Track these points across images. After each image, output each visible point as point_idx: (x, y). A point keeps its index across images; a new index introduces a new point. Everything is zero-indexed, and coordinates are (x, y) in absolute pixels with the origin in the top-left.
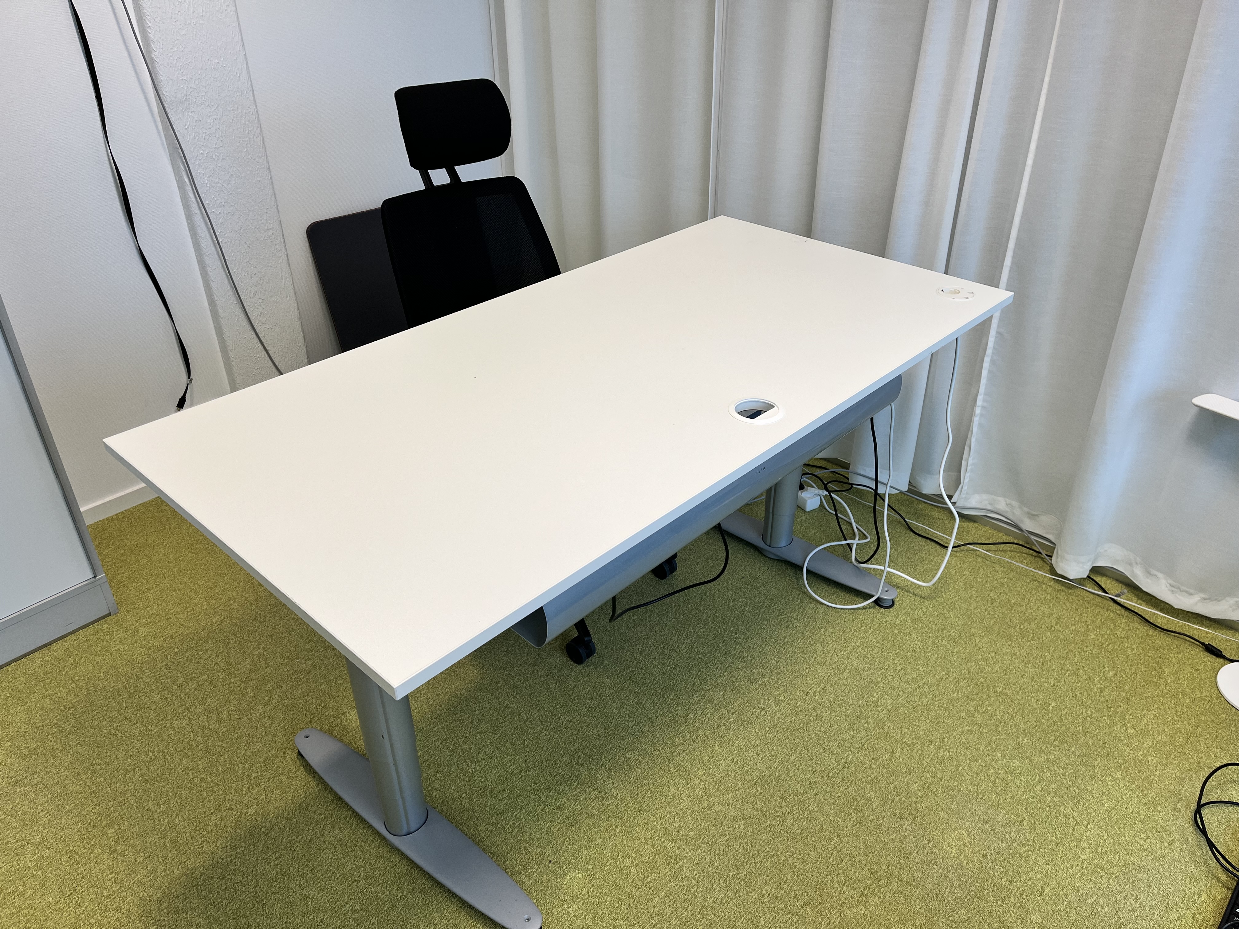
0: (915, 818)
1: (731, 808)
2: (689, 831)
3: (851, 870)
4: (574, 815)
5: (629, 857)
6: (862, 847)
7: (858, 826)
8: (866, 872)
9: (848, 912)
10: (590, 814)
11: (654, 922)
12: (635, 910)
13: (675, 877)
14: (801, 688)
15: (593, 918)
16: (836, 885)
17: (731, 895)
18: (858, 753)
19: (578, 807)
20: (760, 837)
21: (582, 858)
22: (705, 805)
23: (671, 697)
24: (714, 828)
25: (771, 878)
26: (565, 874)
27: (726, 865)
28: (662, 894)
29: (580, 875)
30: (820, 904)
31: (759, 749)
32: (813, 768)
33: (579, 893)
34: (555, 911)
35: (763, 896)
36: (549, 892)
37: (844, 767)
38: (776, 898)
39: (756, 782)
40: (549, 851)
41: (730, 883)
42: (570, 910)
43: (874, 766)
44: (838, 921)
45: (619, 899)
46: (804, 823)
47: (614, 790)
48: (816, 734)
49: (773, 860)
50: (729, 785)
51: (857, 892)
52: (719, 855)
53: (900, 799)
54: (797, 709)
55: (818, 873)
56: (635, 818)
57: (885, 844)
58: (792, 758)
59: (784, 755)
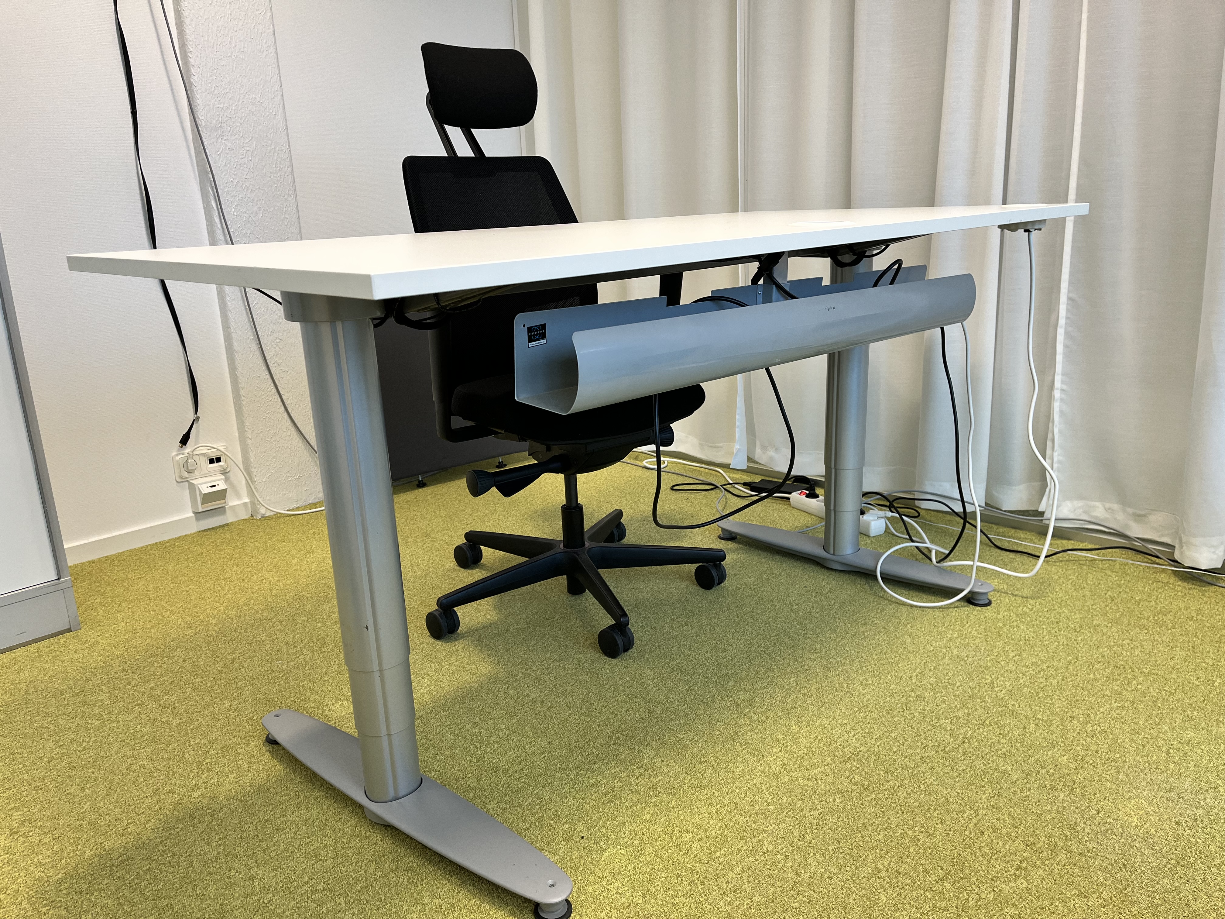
0: (1072, 789)
1: (820, 782)
2: (768, 805)
3: (998, 843)
4: (613, 791)
5: (688, 832)
6: (1007, 819)
7: (996, 797)
8: (1018, 844)
9: (1004, 886)
10: (634, 790)
11: (729, 899)
12: (700, 887)
13: (753, 851)
14: (893, 673)
15: (644, 895)
16: (981, 859)
17: (833, 869)
18: (979, 729)
19: (618, 784)
20: (865, 810)
21: (624, 833)
22: (786, 780)
23: (730, 683)
24: (800, 802)
25: (887, 852)
26: (603, 850)
27: (822, 839)
28: (737, 870)
29: (623, 852)
30: (962, 878)
31: (848, 727)
32: (922, 744)
33: (622, 870)
34: (590, 889)
35: (879, 871)
36: (581, 869)
37: (964, 742)
38: (898, 872)
39: (849, 758)
40: (580, 827)
41: (831, 857)
42: (611, 887)
43: (1003, 741)
44: (991, 896)
45: (679, 875)
46: (922, 796)
47: (663, 767)
48: (920, 713)
49: (886, 833)
50: (815, 761)
51: (1012, 866)
52: (811, 828)
53: (1048, 772)
54: (890, 691)
55: (953, 846)
56: (693, 794)
57: (1039, 816)
58: (893, 735)
59: (881, 732)
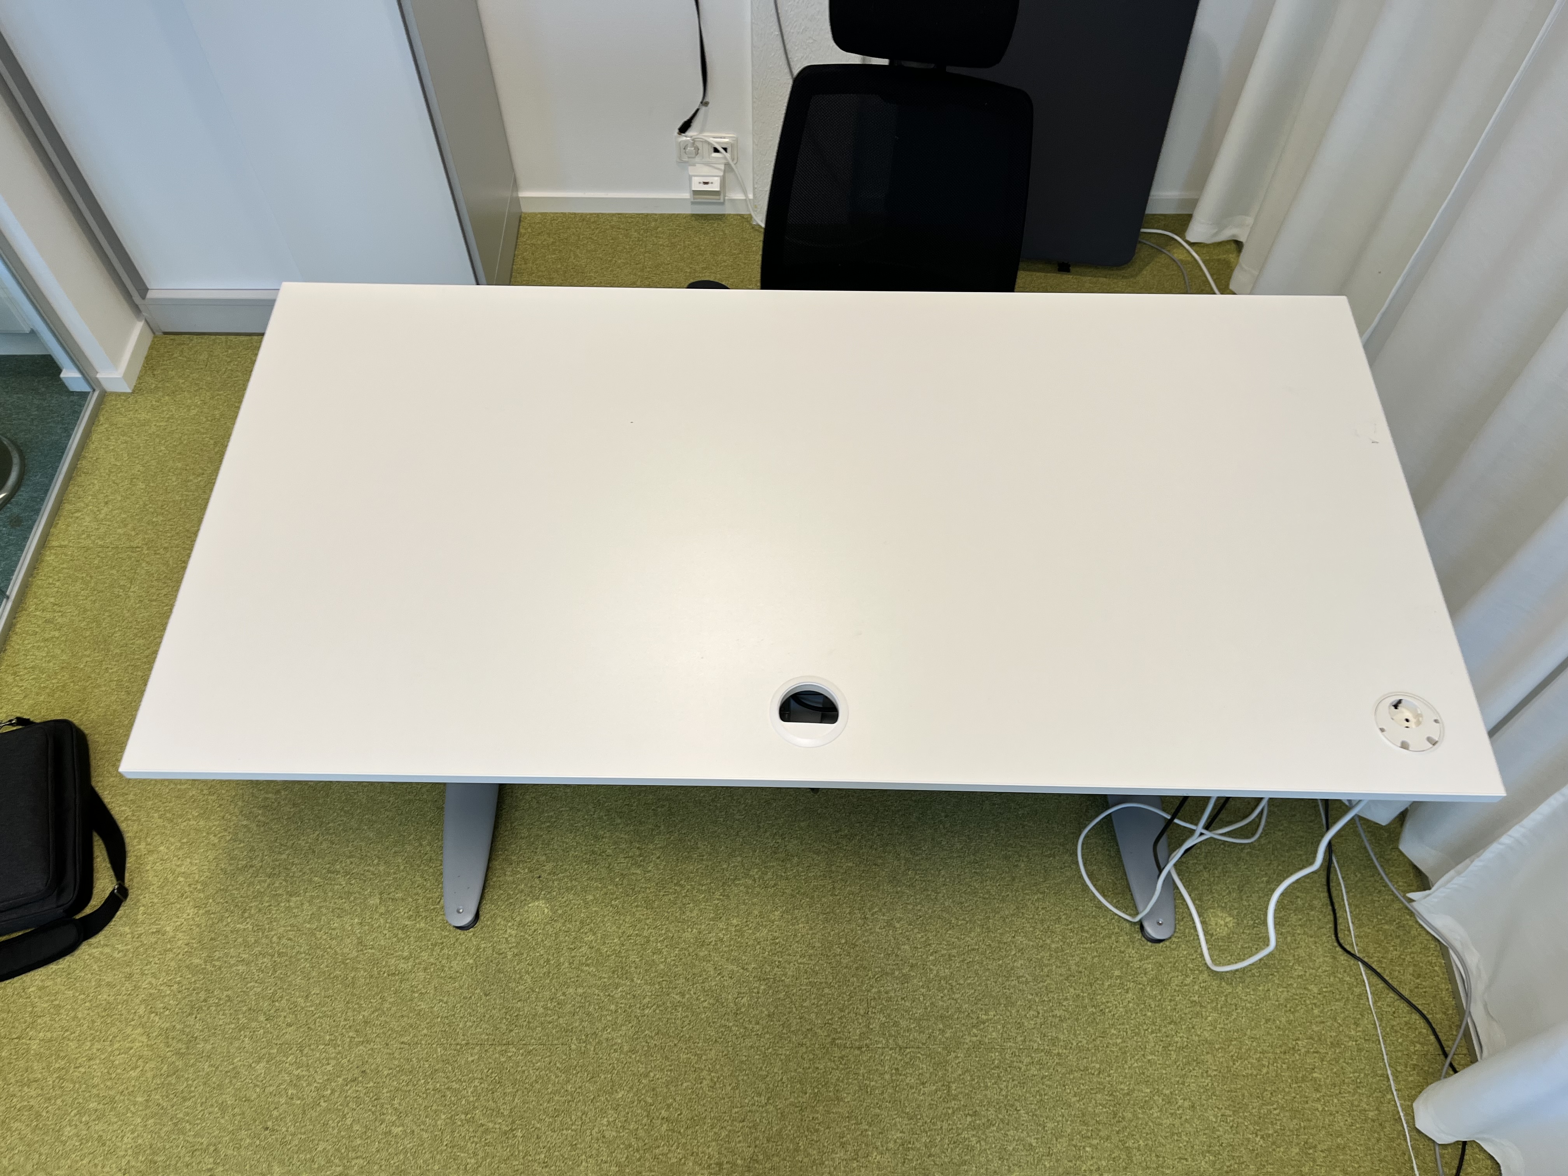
0: (855, 1159)
1: (717, 979)
2: (662, 962)
3: (739, 1136)
4: (600, 855)
5: (594, 934)
6: (774, 1129)
7: (796, 1109)
8: (748, 1152)
9: (691, 1164)
10: (611, 867)
11: (549, 1005)
12: (548, 981)
13: (605, 988)
15: (515, 955)
16: (711, 1134)
17: (626, 1048)
18: (891, 1049)
19: (609, 851)
20: (709, 1029)
21: (563, 898)
22: (702, 954)
24: (684, 980)
25: (671, 1070)
26: (537, 899)
27: (653, 1021)
28: (580, 991)
29: (546, 911)
30: (680, 1132)
31: (811, 952)
32: (831, 1019)
33: (529, 924)
34: (499, 920)
35: (647, 1076)
36: (511, 901)
37: (859, 1048)
38: (654, 1089)
39: (767, 979)
40: (549, 867)
41: (637, 1039)
42: (509, 931)
43: (887, 1077)
44: (674, 1160)
45: (548, 961)
46: (757, 1057)
47: (652, 864)
48: (879, 992)
49: (692, 1057)
50: (743, 958)
51: (719, 1158)
52: (658, 1006)
53: (866, 1130)
55: (712, 1108)
56: (637, 906)
57: (797, 1150)
58: (826, 991)
59: (823, 980)
